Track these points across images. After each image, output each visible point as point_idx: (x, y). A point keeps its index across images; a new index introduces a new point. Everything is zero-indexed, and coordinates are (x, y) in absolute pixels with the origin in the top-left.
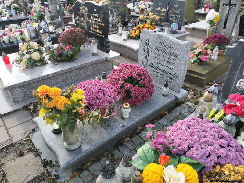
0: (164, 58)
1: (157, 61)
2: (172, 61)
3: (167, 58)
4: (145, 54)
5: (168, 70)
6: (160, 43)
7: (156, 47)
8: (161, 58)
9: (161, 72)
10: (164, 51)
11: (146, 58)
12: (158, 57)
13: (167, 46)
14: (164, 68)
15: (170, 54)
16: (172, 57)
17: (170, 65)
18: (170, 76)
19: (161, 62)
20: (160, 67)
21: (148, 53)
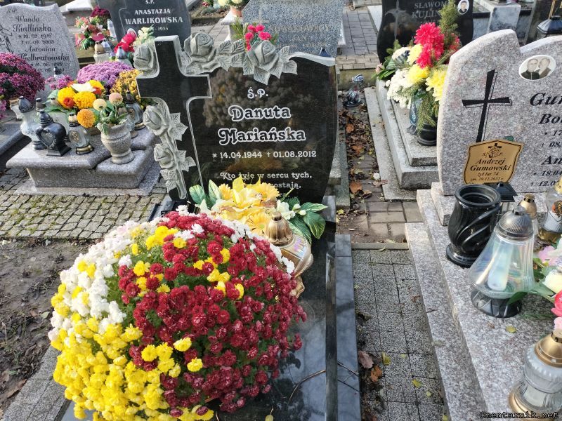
0: (35, 39)
1: (27, 47)
2: (48, 39)
3: (40, 36)
4: (3, 43)
5: (50, 54)
6: (19, 19)
7: (15, 27)
8: (31, 39)
9: (43, 62)
10: (30, 28)
11: (8, 49)
12: (26, 40)
13: (29, 20)
14: (43, 54)
15: (40, 29)
16: (46, 32)
17: (49, 46)
18: (57, 61)
19: (34, 46)
20: (38, 54)
21: (7, 40)
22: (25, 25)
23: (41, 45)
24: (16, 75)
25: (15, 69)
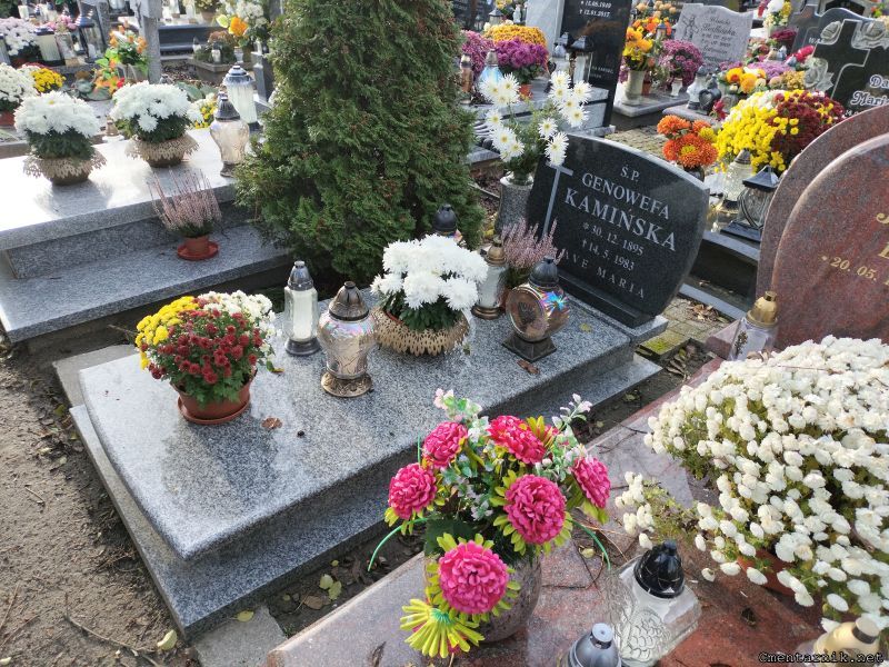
22: (714, 26)
23: (717, 47)
24: (690, 61)
25: (690, 56)
